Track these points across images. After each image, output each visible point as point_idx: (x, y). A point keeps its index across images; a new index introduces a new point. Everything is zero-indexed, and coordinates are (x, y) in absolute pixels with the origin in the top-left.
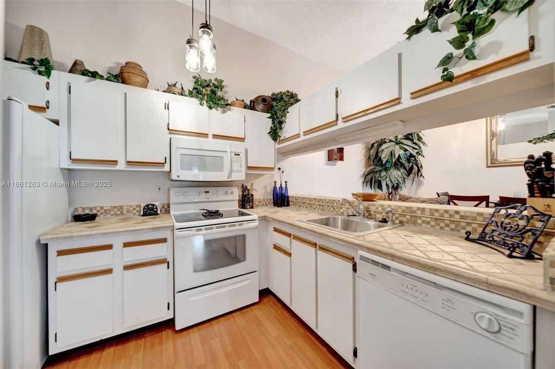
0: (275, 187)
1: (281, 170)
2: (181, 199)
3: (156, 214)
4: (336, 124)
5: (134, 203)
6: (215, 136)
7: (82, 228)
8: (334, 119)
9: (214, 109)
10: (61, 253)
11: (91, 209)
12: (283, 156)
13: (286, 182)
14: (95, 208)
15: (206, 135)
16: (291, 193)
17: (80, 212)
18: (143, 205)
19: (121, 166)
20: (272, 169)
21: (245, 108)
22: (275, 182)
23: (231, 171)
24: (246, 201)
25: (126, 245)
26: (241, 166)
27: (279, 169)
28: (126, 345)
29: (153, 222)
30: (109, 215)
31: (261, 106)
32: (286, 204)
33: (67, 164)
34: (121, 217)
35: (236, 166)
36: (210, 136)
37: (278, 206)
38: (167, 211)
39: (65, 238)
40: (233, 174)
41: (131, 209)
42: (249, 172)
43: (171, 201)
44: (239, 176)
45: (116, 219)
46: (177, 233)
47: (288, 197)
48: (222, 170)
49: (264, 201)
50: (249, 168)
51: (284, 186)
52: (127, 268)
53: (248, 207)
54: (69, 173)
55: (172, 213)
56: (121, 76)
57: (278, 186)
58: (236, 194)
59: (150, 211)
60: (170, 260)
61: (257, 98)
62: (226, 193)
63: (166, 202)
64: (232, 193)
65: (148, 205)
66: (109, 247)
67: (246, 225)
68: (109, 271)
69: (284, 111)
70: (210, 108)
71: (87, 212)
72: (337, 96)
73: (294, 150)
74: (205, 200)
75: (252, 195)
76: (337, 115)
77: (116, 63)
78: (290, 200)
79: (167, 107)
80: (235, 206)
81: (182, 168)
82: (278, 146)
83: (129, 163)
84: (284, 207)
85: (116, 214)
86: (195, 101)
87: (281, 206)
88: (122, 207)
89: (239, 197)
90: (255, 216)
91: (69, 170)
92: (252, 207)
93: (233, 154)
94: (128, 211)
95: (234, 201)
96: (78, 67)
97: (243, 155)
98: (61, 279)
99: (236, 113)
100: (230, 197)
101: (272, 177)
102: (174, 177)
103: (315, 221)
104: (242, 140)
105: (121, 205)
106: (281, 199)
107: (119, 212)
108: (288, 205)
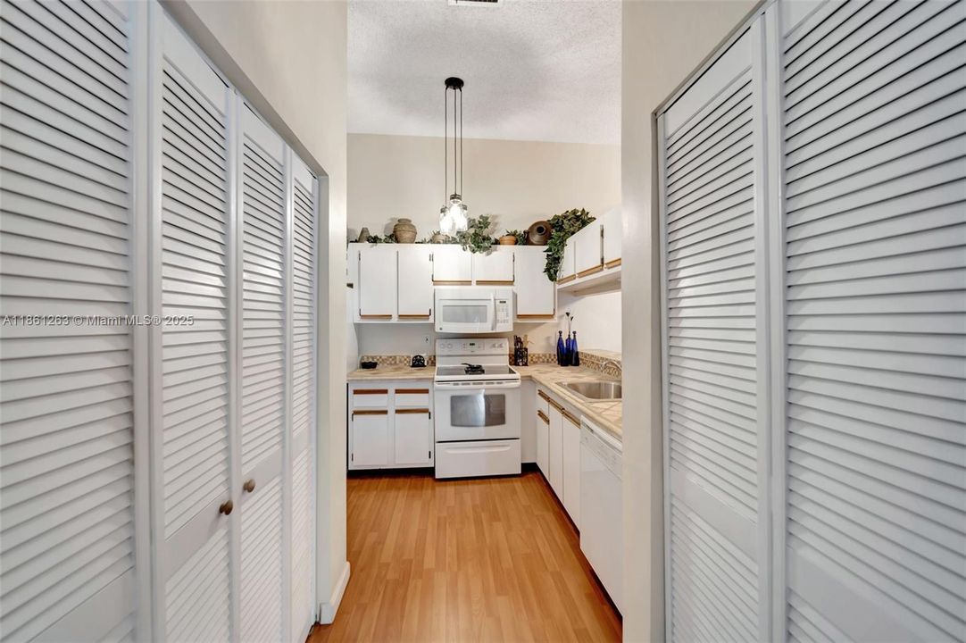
0: (560, 339)
1: (570, 316)
2: (446, 352)
3: (424, 366)
4: (602, 270)
5: (406, 354)
6: (479, 283)
7: (367, 374)
8: (599, 263)
9: (477, 252)
10: (356, 392)
11: (373, 358)
12: (575, 296)
13: (574, 333)
14: (376, 357)
15: (469, 283)
16: (581, 347)
17: (366, 360)
18: (412, 356)
19: (395, 320)
20: (551, 317)
21: (516, 243)
22: (560, 333)
23: (496, 321)
24: (519, 356)
25: (398, 391)
26: (507, 316)
27: (568, 314)
28: (397, 480)
29: (419, 373)
30: (385, 365)
31: (536, 238)
32: (574, 362)
33: (358, 320)
34: (395, 367)
35: (501, 315)
36: (474, 283)
37: (562, 365)
38: (434, 364)
39: (357, 380)
40: (498, 325)
41: (403, 359)
42: (519, 321)
43: (437, 354)
44: (506, 326)
45: (391, 368)
46: (436, 385)
47: (577, 353)
48: (486, 321)
49: (545, 357)
50: (519, 317)
51: (572, 337)
52: (398, 411)
53: (521, 364)
54: (358, 327)
55: (438, 365)
56: (394, 237)
57: (565, 338)
58: (506, 347)
59: (418, 363)
60: (431, 410)
61: (532, 228)
62: (494, 346)
63: (432, 354)
64: (501, 346)
65: (416, 357)
66: (385, 392)
67: (505, 385)
68: (385, 412)
69: (562, 243)
70: (474, 251)
71: (371, 360)
72: (602, 235)
73: (589, 288)
74: (470, 353)
75: (526, 350)
76: (602, 259)
77: (392, 219)
78: (580, 357)
79: (431, 258)
80: (504, 362)
81: (445, 320)
82: (558, 287)
83: (401, 317)
84: (570, 367)
85: (391, 364)
86: (459, 247)
87: (566, 365)
88: (395, 357)
89: (510, 351)
90: (517, 375)
91: (359, 324)
92: (526, 365)
93: (498, 302)
94: (401, 362)
95: (503, 355)
96: (365, 235)
97: (510, 303)
98: (356, 413)
99: (505, 252)
100: (499, 351)
101: (558, 325)
102: (437, 330)
103: (574, 387)
104: (511, 283)
105: (394, 355)
106: (567, 355)
107: (393, 362)
108: (577, 364)
